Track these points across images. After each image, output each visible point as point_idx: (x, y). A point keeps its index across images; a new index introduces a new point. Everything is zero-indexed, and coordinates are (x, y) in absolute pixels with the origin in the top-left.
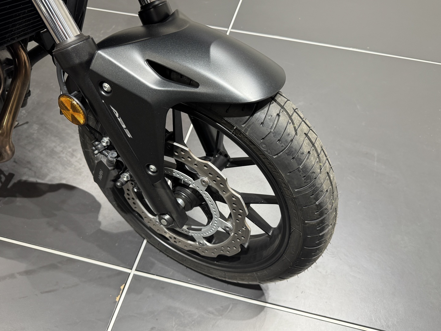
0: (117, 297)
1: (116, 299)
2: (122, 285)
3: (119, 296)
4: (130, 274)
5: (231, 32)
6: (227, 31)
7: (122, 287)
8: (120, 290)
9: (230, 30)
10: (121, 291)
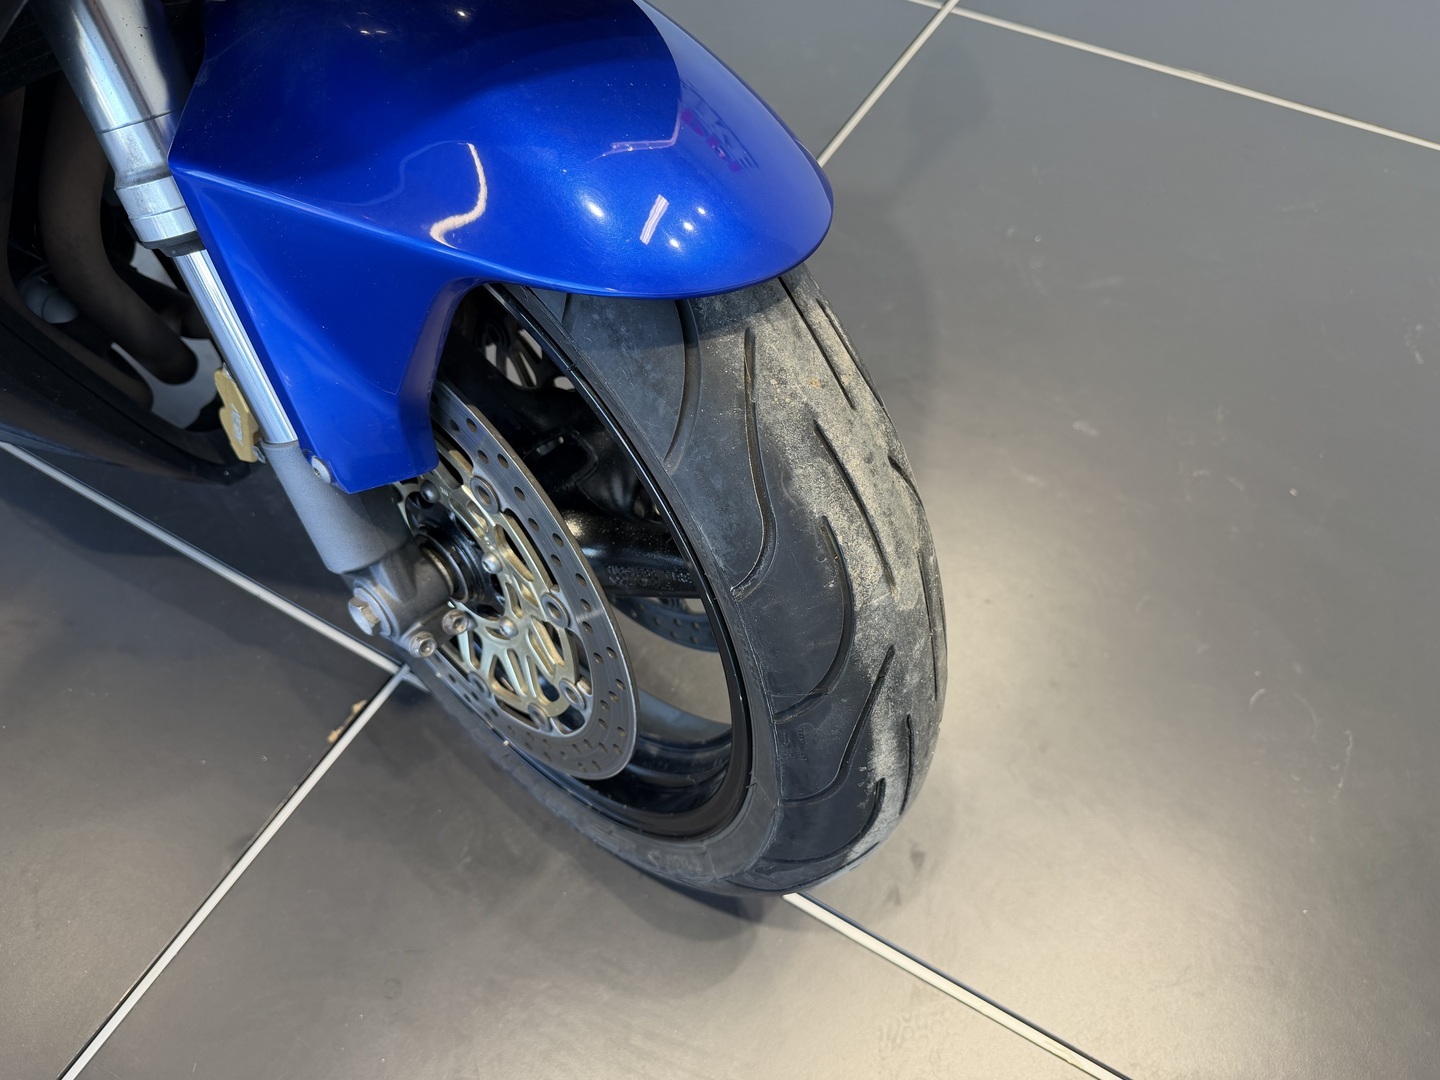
0: (335, 729)
1: (329, 734)
2: (357, 702)
3: (339, 731)
4: (390, 677)
5: (950, 15)
6: (939, 11)
7: (357, 708)
8: (350, 711)
9: (949, 8)
10: (351, 718)
